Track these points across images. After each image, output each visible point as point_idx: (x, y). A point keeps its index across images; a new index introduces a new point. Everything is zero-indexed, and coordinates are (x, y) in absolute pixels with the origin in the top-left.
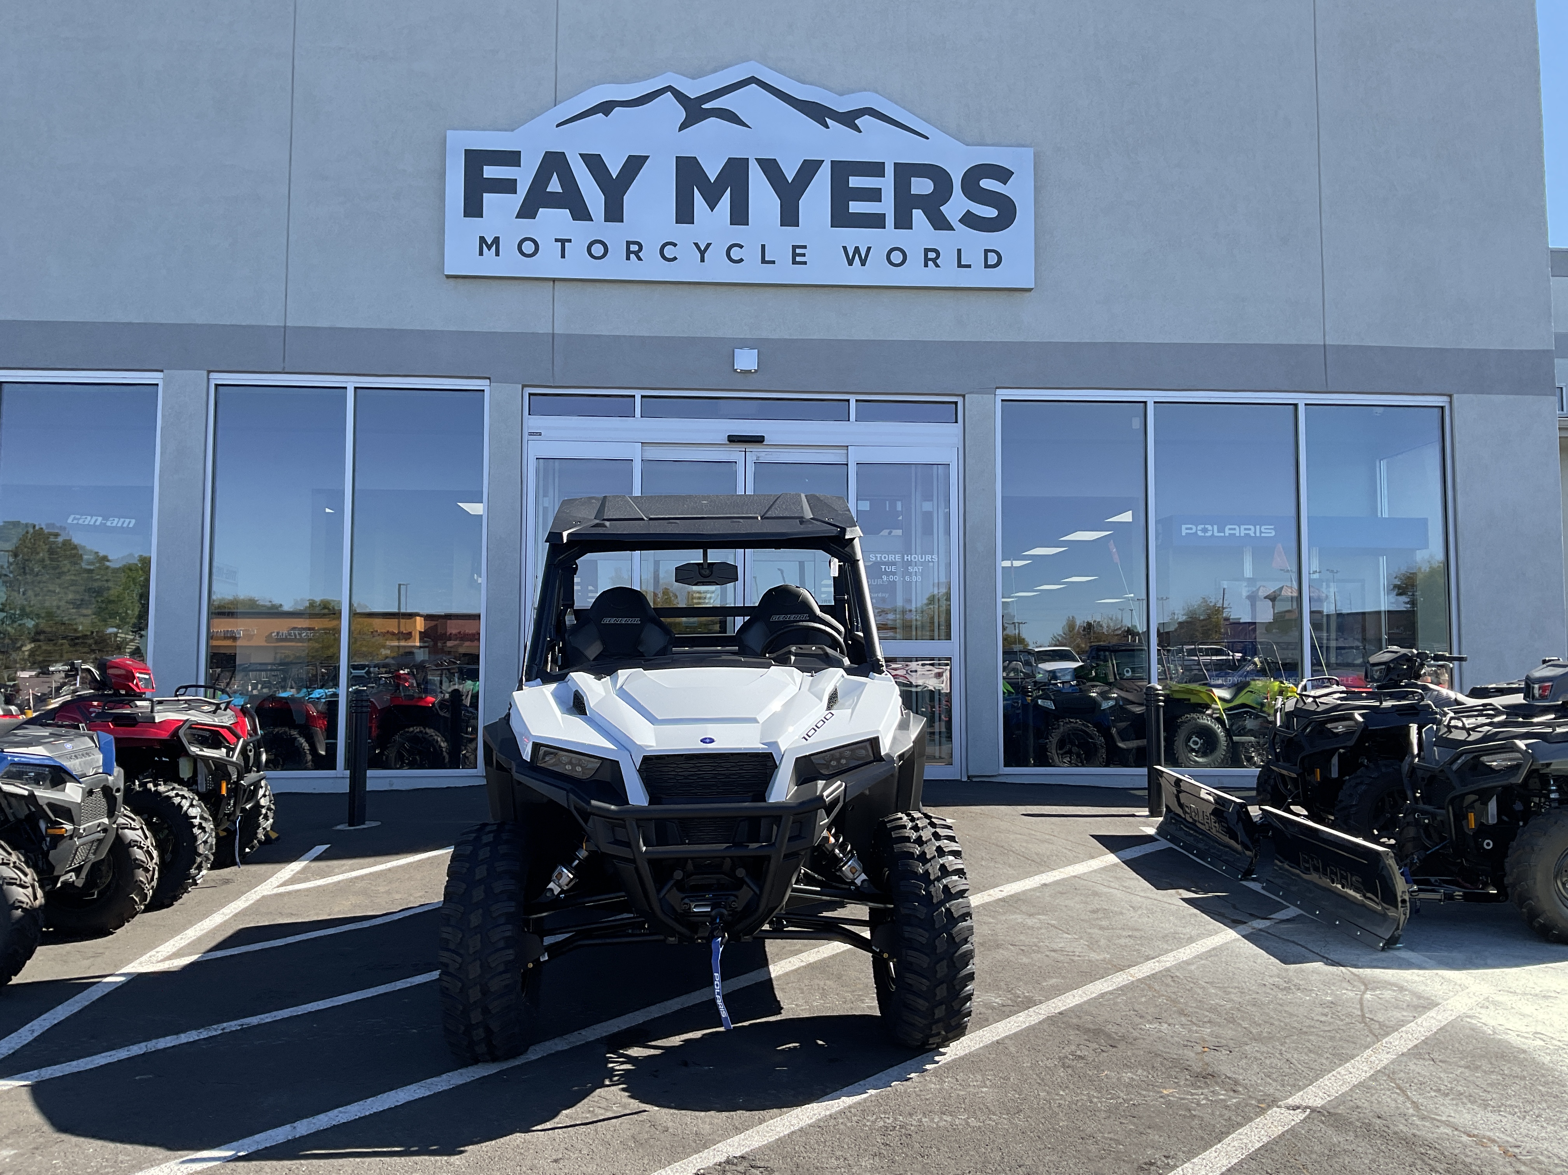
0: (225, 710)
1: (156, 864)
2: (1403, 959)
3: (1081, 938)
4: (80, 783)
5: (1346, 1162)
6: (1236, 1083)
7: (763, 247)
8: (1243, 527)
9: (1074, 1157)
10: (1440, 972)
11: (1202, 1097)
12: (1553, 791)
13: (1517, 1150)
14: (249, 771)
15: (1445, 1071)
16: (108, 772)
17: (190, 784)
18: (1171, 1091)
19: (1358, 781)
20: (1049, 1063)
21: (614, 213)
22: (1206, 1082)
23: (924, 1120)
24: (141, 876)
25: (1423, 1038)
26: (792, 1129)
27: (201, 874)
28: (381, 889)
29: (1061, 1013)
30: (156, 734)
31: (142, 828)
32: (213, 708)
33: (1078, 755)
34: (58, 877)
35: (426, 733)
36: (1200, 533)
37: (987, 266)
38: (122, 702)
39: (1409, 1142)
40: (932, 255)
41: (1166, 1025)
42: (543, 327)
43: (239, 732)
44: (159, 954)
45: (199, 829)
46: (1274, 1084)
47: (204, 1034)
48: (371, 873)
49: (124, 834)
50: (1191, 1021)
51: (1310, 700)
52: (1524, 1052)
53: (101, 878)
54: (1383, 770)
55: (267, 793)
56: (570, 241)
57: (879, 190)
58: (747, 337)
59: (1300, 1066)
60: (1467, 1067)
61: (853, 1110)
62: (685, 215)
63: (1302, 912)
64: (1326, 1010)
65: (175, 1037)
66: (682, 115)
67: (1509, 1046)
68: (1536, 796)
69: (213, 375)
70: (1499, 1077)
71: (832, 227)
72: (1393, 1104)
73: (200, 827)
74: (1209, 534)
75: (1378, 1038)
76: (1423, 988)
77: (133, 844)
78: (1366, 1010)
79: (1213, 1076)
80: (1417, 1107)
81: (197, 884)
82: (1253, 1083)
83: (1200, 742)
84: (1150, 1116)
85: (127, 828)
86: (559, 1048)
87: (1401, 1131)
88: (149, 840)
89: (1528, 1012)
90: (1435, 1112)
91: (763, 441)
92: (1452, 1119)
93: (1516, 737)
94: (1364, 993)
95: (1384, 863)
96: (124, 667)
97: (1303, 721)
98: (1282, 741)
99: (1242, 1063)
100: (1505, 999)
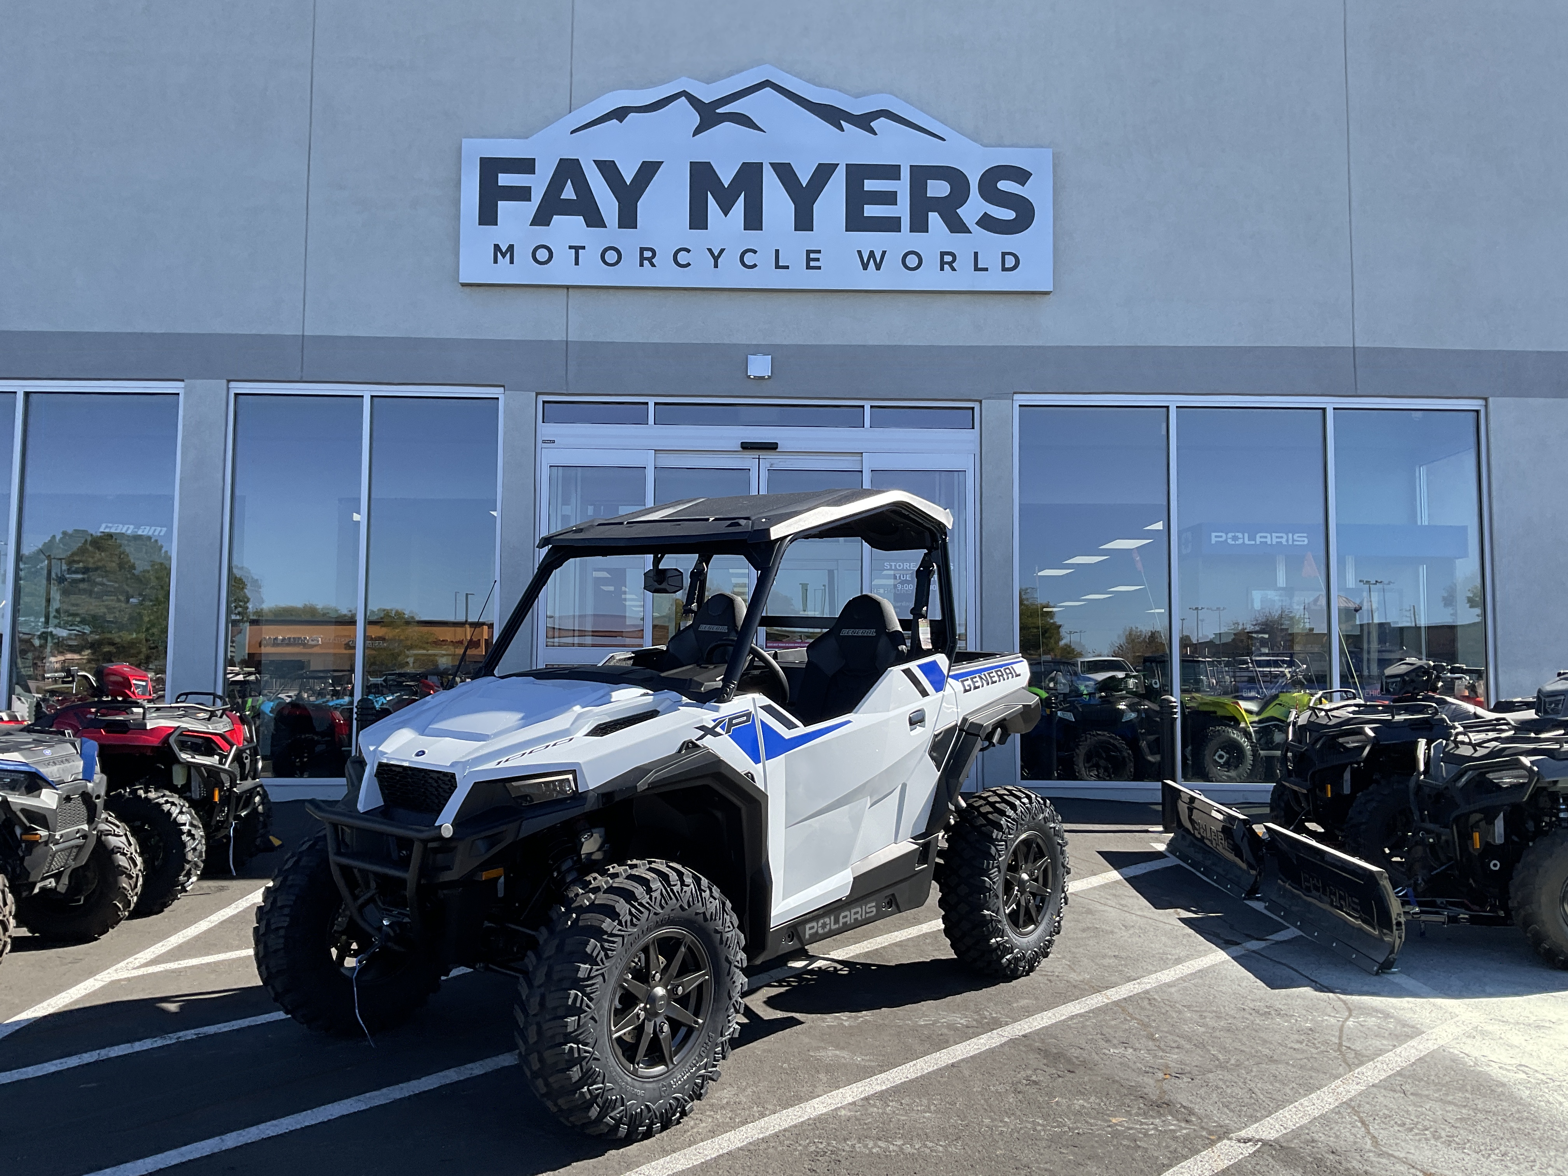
0: (221, 717)
1: (140, 870)
2: (1397, 984)
3: (1064, 957)
4: (57, 789)
6: (1191, 1112)
7: (777, 251)
10: (1432, 1000)
11: (1151, 1126)
12: (1563, 810)
14: (243, 778)
15: (1415, 1105)
16: (88, 775)
17: (183, 792)
18: (1121, 1119)
19: (1369, 797)
20: (1001, 1089)
21: (628, 219)
22: (1158, 1112)
23: (857, 1145)
24: (124, 883)
25: (1398, 1069)
26: (721, 1152)
27: (191, 881)
29: (1024, 1036)
30: (147, 740)
31: (126, 835)
32: (207, 716)
33: (1106, 769)
34: (34, 885)
36: (1230, 541)
37: (1004, 269)
38: (118, 709)
40: (948, 258)
41: (1131, 1050)
42: (558, 336)
43: (234, 740)
44: (137, 961)
45: (187, 836)
46: (1231, 1114)
47: (158, 1042)
49: (108, 841)
50: (1159, 1047)
51: (1323, 713)
52: (1503, 1085)
53: (86, 884)
54: (1396, 786)
55: (265, 801)
56: (584, 248)
57: (895, 193)
58: (760, 343)
59: (1262, 1097)
60: (1439, 1101)
61: (787, 1134)
62: (698, 220)
63: (1301, 933)
64: (1302, 1037)
65: (129, 1045)
67: (1488, 1077)
68: (1547, 816)
69: (233, 384)
70: (1471, 1112)
71: (846, 231)
72: (1351, 1139)
73: (189, 833)
74: (1241, 541)
75: (1350, 1067)
76: (1412, 1015)
77: (116, 850)
78: (1344, 1038)
79: (1168, 1105)
80: (1377, 1142)
81: (186, 891)
82: (1208, 1113)
83: (1226, 756)
84: (1093, 1146)
85: (110, 834)
87: (1354, 1168)
88: (133, 847)
89: (1516, 1043)
90: (1395, 1148)
91: (777, 448)
92: (1411, 1156)
93: (1521, 754)
94: (1347, 1019)
95: (1379, 884)
96: (122, 674)
97: (1315, 734)
98: (1294, 756)
99: (1202, 1092)
100: (1495, 1028)
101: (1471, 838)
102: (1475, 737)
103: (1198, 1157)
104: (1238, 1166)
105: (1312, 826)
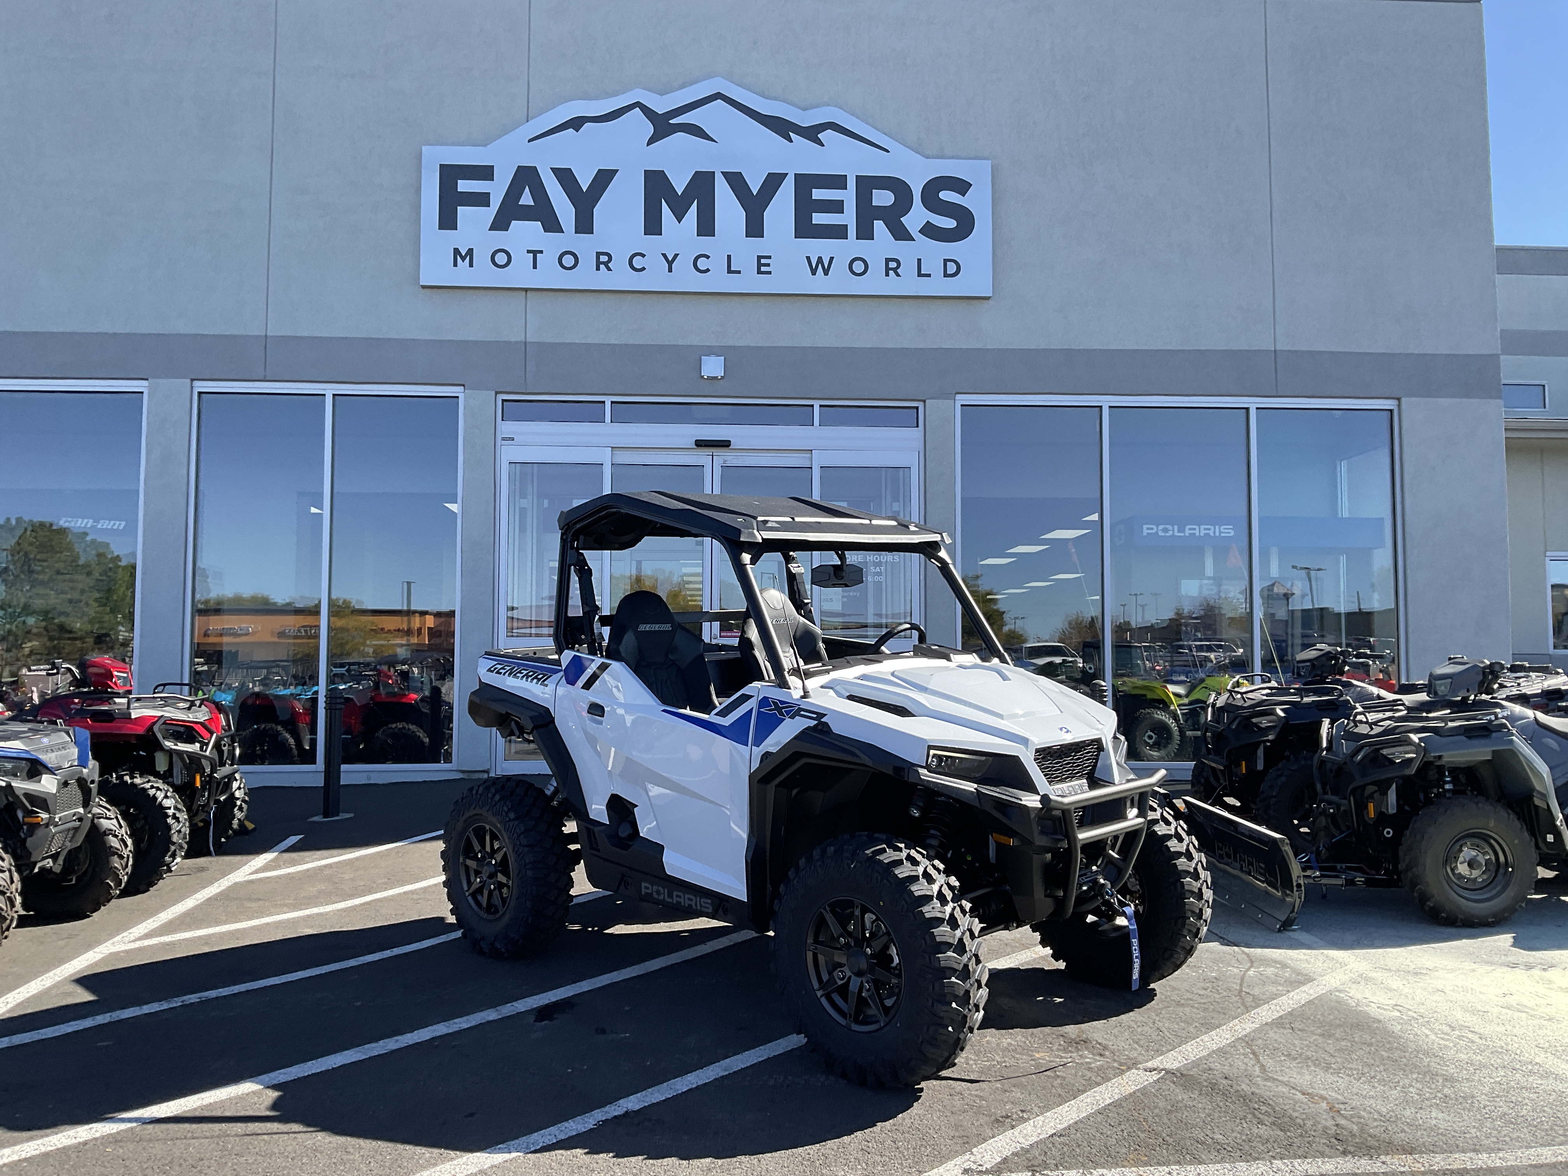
0: (200, 707)
1: (130, 851)
2: (1296, 940)
4: (55, 775)
5: (1184, 1117)
6: (1105, 1048)
7: (729, 257)
8: (1202, 527)
9: (939, 1110)
10: (1325, 952)
11: (1070, 1060)
12: (1448, 782)
13: (1342, 1106)
14: (222, 764)
15: (1300, 1039)
16: (83, 763)
17: (166, 777)
18: (1043, 1054)
19: (1280, 773)
21: (584, 225)
22: (1076, 1047)
24: (116, 863)
25: (1290, 1010)
27: (176, 861)
28: (347, 877)
30: (131, 729)
31: (117, 818)
32: (187, 705)
34: (35, 864)
35: (409, 729)
36: (1161, 534)
37: (946, 275)
38: (100, 699)
39: (1245, 1099)
40: (893, 265)
42: (516, 337)
43: (213, 728)
44: (132, 935)
45: (173, 818)
46: (1140, 1049)
47: (165, 1006)
48: (339, 862)
49: (101, 824)
51: (1239, 696)
52: (1379, 1021)
53: (79, 864)
54: (1303, 762)
55: (242, 786)
56: (541, 252)
58: (714, 344)
59: (1168, 1034)
60: (1322, 1035)
62: (653, 226)
64: (1208, 985)
65: (137, 1008)
66: (651, 130)
67: (1367, 1015)
68: (1435, 786)
69: (197, 384)
70: (1349, 1044)
72: (1243, 1067)
73: (174, 817)
74: (1170, 533)
75: (1248, 1010)
76: (1306, 965)
77: (108, 832)
78: (1245, 985)
79: (1085, 1042)
80: (1264, 1069)
81: (171, 871)
82: (1120, 1048)
83: (1155, 737)
85: (102, 818)
86: (491, 1018)
87: (1243, 1090)
88: (123, 829)
89: (1395, 987)
90: (1279, 1073)
91: (730, 445)
92: (1292, 1080)
93: (1410, 731)
94: (1248, 969)
95: (1281, 850)
96: (103, 666)
97: (1231, 715)
98: (1213, 735)
99: (1115, 1031)
100: (1378, 975)
101: (1366, 808)
102: (1372, 717)
103: (1110, 1084)
104: (1144, 1091)
105: (1230, 800)
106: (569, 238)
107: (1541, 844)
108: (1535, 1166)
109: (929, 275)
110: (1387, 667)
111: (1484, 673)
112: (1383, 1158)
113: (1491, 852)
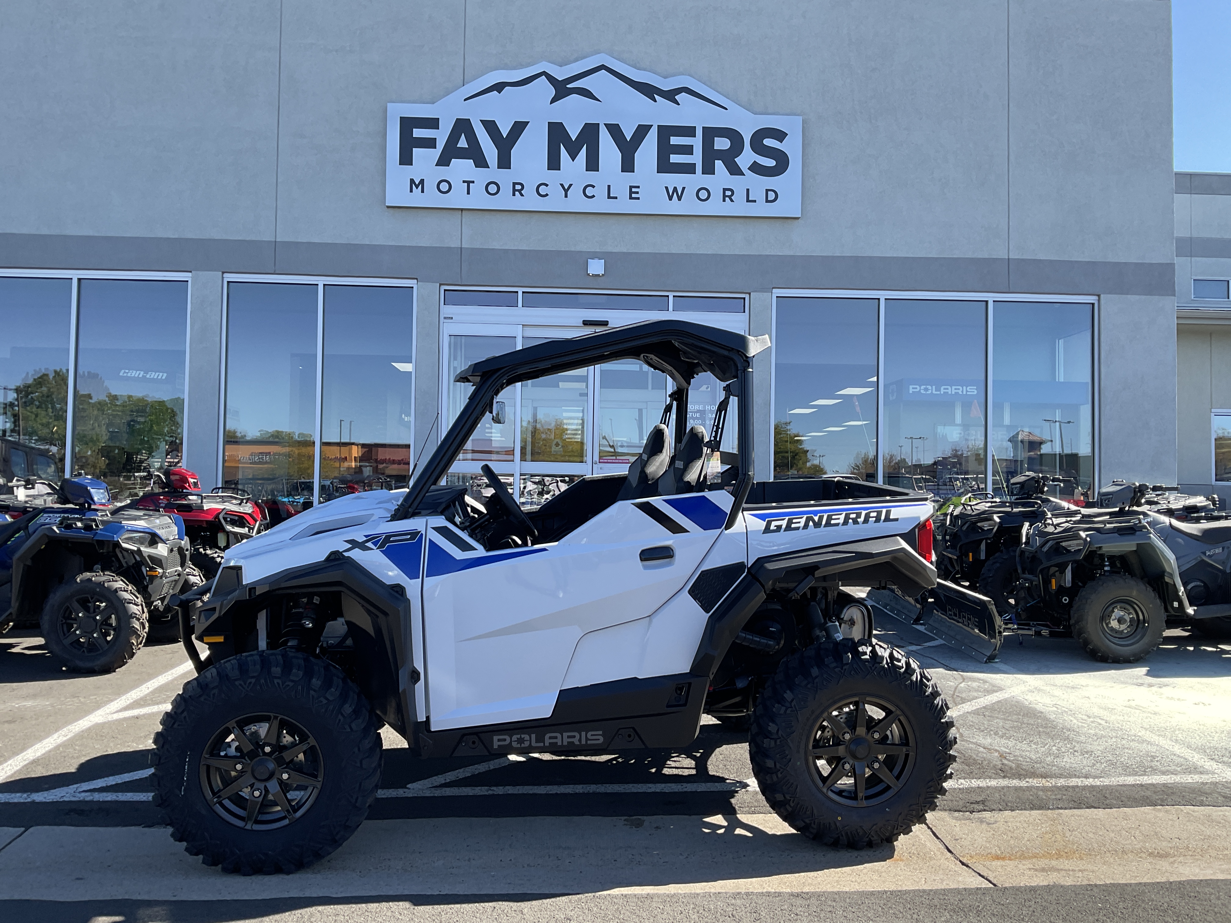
0: (246, 503)
2: (996, 667)
4: (166, 544)
7: (609, 187)
8: (954, 387)
12: (1107, 565)
13: (1008, 755)
15: (988, 721)
16: (181, 538)
19: (995, 560)
21: (504, 162)
25: (985, 706)
30: (205, 517)
31: (199, 575)
32: (238, 502)
34: (153, 602)
36: (922, 392)
37: (767, 201)
38: (180, 496)
42: (455, 243)
43: (256, 518)
49: (189, 578)
51: (969, 508)
54: (1010, 553)
56: (473, 182)
58: (597, 251)
60: (1003, 719)
62: (554, 163)
63: (944, 642)
66: (553, 92)
69: (225, 275)
70: (1019, 724)
74: (930, 392)
76: (999, 682)
78: (957, 691)
80: (963, 735)
85: (191, 575)
89: (1057, 695)
90: (971, 738)
91: (607, 325)
92: (979, 741)
93: (1081, 530)
94: (961, 683)
95: (988, 609)
96: (180, 474)
97: (963, 520)
98: (951, 535)
100: (1048, 688)
101: (1050, 582)
102: (1056, 521)
106: (493, 172)
107: (1169, 607)
108: (1121, 785)
109: (755, 201)
110: (1087, 492)
111: (1135, 491)
112: (1027, 780)
113: (1133, 613)
